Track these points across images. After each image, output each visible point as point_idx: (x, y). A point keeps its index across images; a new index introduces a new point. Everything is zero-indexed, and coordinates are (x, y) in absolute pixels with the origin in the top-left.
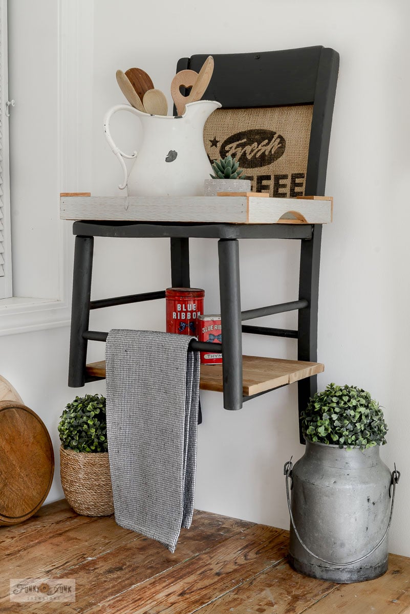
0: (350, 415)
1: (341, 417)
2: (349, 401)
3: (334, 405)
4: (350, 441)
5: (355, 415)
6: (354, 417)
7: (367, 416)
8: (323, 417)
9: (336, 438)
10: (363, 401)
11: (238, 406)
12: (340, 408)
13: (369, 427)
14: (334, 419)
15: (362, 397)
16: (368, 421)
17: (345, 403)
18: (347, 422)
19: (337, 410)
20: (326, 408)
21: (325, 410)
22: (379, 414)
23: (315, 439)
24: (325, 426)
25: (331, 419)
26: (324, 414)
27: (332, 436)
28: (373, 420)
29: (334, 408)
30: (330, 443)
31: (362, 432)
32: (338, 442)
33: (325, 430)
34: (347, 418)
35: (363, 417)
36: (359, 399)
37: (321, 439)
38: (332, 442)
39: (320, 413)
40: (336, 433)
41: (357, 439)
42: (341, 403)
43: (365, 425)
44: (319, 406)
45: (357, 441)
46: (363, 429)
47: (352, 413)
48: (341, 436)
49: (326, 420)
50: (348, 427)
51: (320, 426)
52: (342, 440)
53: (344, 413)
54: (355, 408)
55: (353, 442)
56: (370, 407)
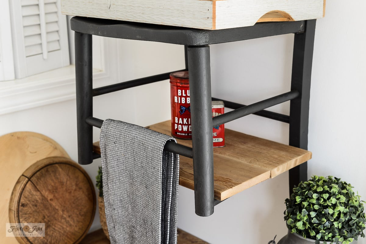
0: (329, 214)
1: (320, 215)
2: (329, 198)
3: (314, 201)
4: (326, 238)
5: (334, 213)
6: (332, 215)
7: (345, 214)
8: (302, 213)
9: (313, 234)
10: (343, 199)
11: (209, 212)
12: (320, 205)
13: (347, 225)
14: (312, 216)
15: (343, 194)
16: (347, 219)
17: (325, 201)
18: (324, 220)
19: (316, 207)
20: (305, 204)
21: (304, 205)
22: (360, 209)
23: (294, 231)
24: (303, 221)
25: (309, 215)
26: (304, 210)
27: (309, 231)
28: (351, 219)
29: (314, 204)
30: (307, 237)
31: (340, 230)
32: (314, 238)
33: (303, 225)
34: (326, 216)
35: (342, 215)
36: (340, 196)
37: (300, 232)
38: (309, 236)
39: (300, 207)
40: (314, 229)
41: (333, 237)
42: (320, 200)
43: (343, 223)
44: (300, 200)
45: (334, 239)
46: (340, 227)
47: (330, 211)
48: (318, 233)
49: (304, 216)
50: (326, 225)
51: (299, 221)
52: (319, 236)
53: (323, 211)
54: (334, 206)
55: (330, 239)
56: (351, 204)
